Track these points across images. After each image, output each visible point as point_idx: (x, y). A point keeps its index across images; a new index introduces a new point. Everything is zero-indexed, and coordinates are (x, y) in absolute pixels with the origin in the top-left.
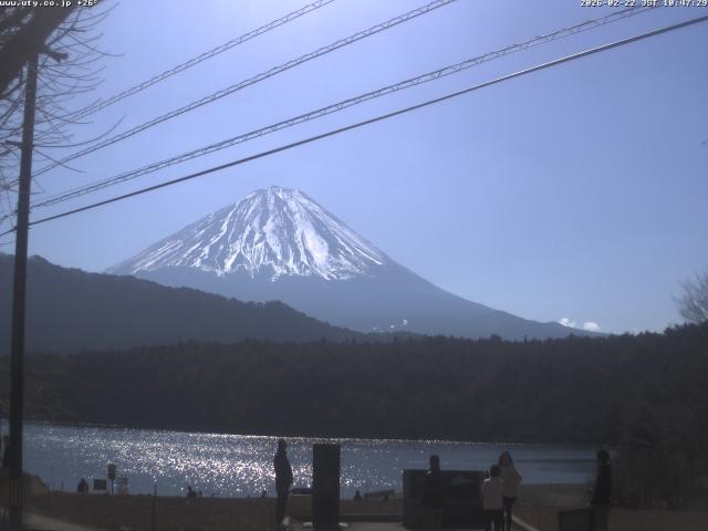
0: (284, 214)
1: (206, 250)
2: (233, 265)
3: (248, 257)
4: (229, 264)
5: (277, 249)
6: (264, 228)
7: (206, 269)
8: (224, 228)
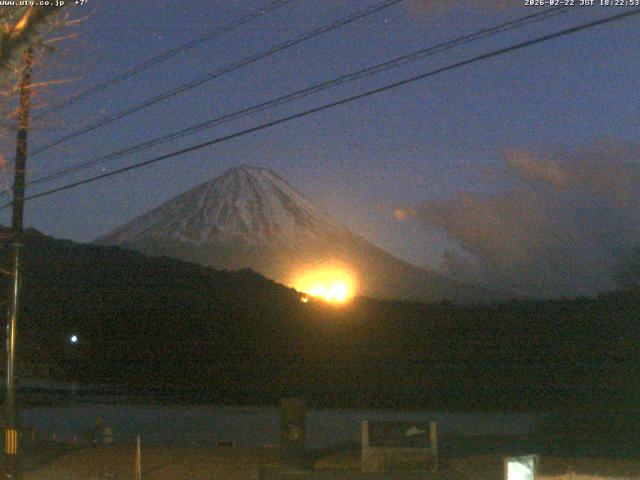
0: (255, 191)
1: (185, 222)
2: (209, 236)
3: (222, 228)
4: (204, 234)
5: (248, 222)
6: (237, 203)
7: (184, 239)
8: (201, 203)
